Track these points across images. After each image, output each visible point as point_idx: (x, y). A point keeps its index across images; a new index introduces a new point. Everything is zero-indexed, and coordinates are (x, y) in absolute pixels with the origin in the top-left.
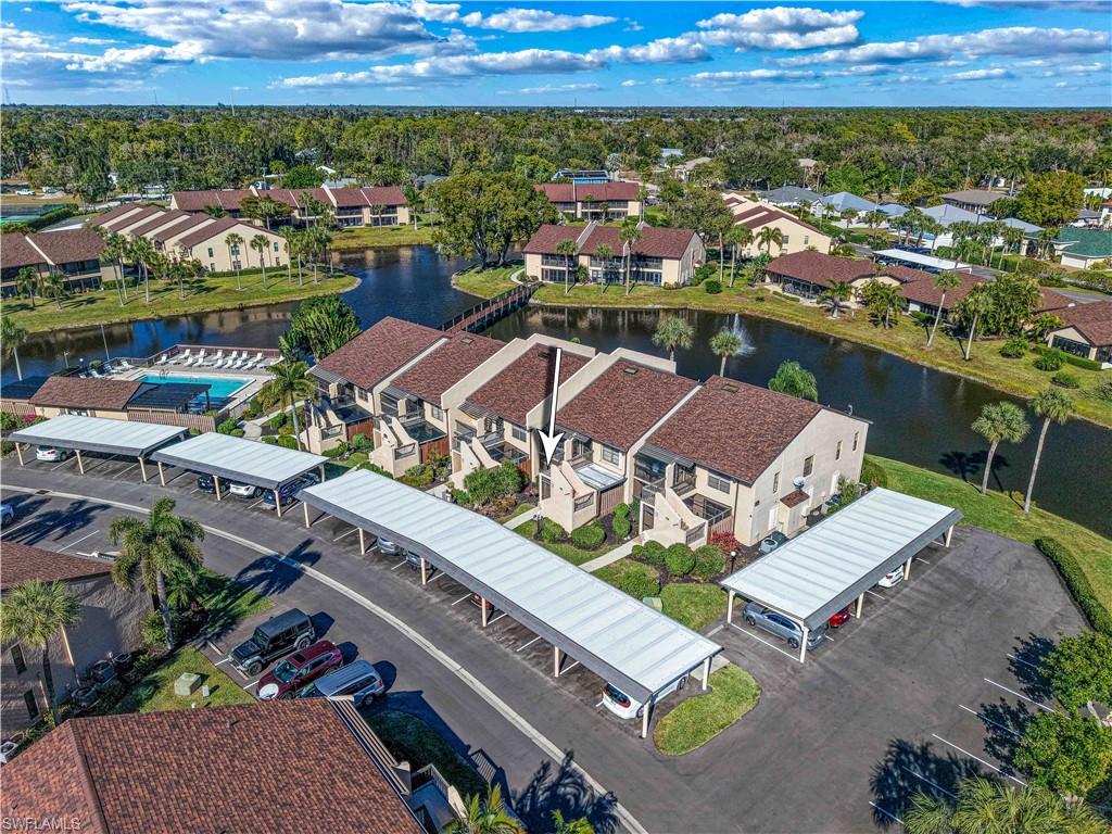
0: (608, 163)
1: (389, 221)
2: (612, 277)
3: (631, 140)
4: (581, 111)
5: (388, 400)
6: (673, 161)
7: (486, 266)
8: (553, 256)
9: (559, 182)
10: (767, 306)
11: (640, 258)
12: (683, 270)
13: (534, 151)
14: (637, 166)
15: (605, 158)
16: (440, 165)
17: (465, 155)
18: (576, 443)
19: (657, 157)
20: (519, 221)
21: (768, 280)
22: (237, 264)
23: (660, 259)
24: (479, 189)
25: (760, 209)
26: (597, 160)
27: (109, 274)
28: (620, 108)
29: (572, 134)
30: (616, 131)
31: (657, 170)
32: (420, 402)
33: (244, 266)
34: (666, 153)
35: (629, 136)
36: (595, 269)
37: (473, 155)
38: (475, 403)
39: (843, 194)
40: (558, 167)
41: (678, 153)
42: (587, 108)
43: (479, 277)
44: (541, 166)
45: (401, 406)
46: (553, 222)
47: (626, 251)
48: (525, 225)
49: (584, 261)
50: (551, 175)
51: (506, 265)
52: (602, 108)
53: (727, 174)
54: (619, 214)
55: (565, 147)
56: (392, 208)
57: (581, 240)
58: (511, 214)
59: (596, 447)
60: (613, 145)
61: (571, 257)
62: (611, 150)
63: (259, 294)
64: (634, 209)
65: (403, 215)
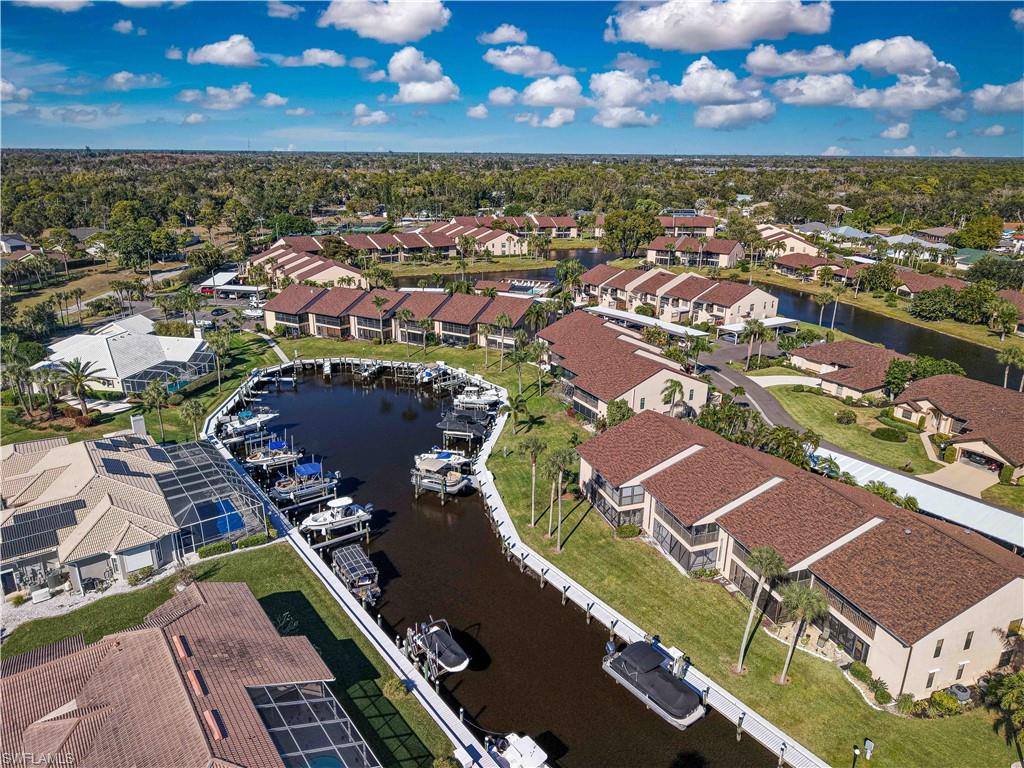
0: (697, 205)
1: (566, 236)
2: (692, 263)
3: (716, 188)
4: (680, 160)
5: (604, 290)
6: (744, 204)
7: (625, 258)
8: (662, 251)
9: (664, 215)
10: (771, 278)
11: (708, 254)
12: (730, 260)
13: (647, 197)
14: (718, 206)
15: (695, 201)
16: (586, 204)
17: (604, 199)
18: (674, 300)
19: (734, 201)
20: (645, 234)
21: (775, 267)
22: (504, 252)
23: (718, 254)
24: (625, 218)
25: (782, 233)
26: (690, 203)
27: (452, 253)
28: (714, 157)
29: (673, 183)
30: (705, 181)
31: (729, 209)
32: (616, 290)
33: (507, 253)
34: (740, 198)
35: (714, 185)
36: (684, 259)
37: (609, 198)
38: (636, 290)
39: (846, 227)
40: (664, 207)
41: (748, 198)
42: (685, 156)
43: (622, 262)
44: (653, 206)
45: (609, 291)
46: (663, 235)
47: (700, 250)
48: (649, 237)
49: (678, 254)
50: (659, 211)
51: (636, 257)
52: (699, 157)
53: (777, 213)
54: (700, 235)
55: (669, 194)
56: (569, 229)
57: (678, 243)
58: (641, 230)
59: (680, 301)
60: (703, 192)
61: (672, 252)
62: (700, 195)
63: (519, 266)
64: (710, 232)
65: (573, 232)
